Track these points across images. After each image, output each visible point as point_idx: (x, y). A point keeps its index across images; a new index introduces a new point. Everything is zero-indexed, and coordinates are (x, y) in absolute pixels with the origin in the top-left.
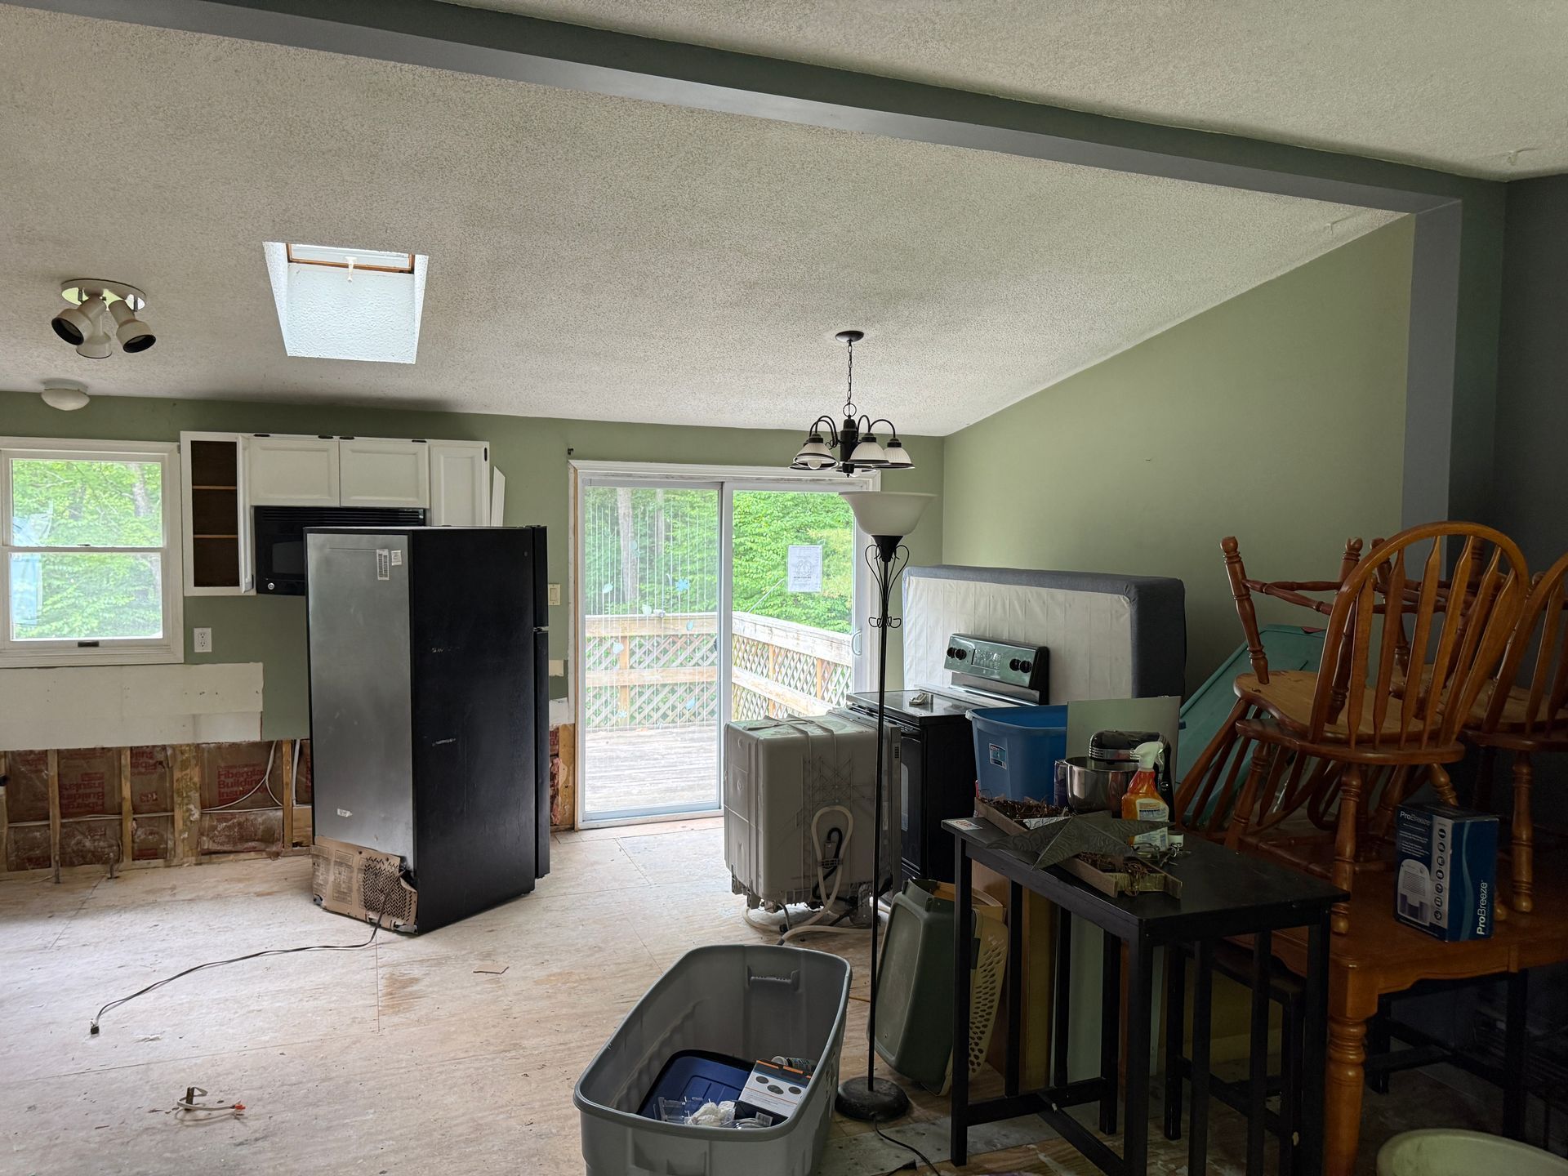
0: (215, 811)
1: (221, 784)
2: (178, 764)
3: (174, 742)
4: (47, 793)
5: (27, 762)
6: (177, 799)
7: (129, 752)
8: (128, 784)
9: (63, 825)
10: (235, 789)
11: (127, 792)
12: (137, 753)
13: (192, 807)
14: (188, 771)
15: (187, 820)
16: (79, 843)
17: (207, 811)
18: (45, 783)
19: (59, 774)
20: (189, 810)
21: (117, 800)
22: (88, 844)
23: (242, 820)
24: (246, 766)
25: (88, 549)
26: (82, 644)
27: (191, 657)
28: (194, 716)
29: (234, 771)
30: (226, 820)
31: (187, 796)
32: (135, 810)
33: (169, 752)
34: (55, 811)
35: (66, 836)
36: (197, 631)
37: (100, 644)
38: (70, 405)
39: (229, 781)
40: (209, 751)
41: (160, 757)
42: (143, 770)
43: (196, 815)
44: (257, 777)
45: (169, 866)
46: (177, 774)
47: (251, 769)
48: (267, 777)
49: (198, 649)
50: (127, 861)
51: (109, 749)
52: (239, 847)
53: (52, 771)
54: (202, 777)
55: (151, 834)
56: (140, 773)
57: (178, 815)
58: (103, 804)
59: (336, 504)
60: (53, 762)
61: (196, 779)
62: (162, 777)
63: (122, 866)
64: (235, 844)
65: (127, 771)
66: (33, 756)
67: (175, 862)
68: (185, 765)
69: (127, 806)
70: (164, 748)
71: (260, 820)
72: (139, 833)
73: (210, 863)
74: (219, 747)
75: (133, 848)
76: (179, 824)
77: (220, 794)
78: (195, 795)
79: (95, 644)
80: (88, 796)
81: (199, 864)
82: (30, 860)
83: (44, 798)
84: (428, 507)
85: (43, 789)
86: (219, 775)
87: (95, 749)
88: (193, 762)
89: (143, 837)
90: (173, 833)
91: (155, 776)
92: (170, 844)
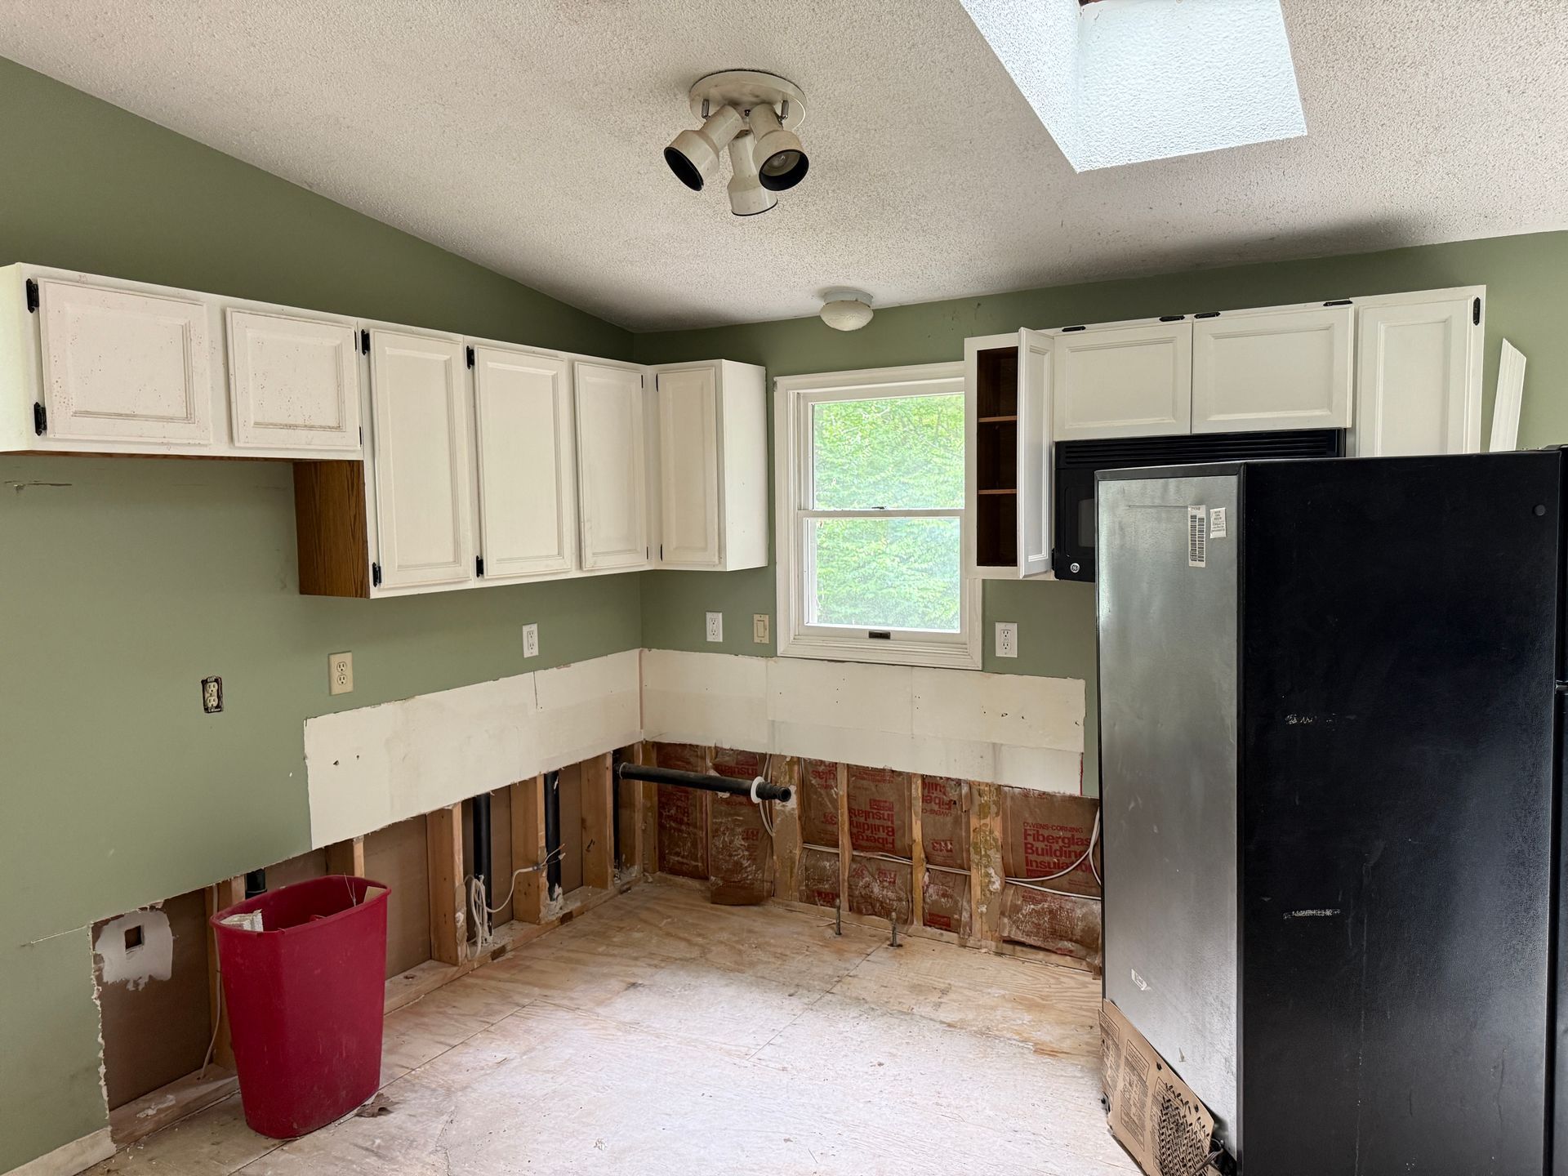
0: (1024, 883)
1: (1028, 848)
2: (976, 808)
3: (971, 778)
4: (836, 817)
5: (818, 774)
6: (974, 857)
7: (920, 782)
8: (919, 823)
9: (854, 859)
10: (1047, 859)
11: (917, 833)
12: (931, 784)
13: (992, 871)
14: (987, 821)
15: (985, 888)
16: (867, 886)
17: (1011, 880)
18: (834, 802)
19: (848, 796)
20: (988, 875)
21: (907, 841)
22: (876, 890)
23: (1055, 906)
24: (1062, 828)
25: (881, 512)
26: (874, 635)
27: (991, 663)
28: (994, 745)
29: (1046, 833)
30: (1036, 902)
31: (987, 856)
32: (928, 860)
33: (965, 790)
34: (845, 840)
35: (856, 875)
36: (999, 627)
37: (891, 637)
38: (850, 322)
39: (1040, 845)
40: (1013, 798)
41: (953, 795)
42: (936, 808)
43: (997, 885)
44: (1078, 849)
45: (965, 947)
46: (974, 822)
47: (1069, 835)
48: (1090, 850)
49: (1000, 652)
50: (917, 925)
51: (900, 774)
52: (1050, 945)
53: (841, 790)
54: (1004, 831)
55: (944, 895)
56: (932, 811)
57: (976, 877)
58: (893, 843)
59: (1187, 432)
60: (842, 777)
61: (997, 834)
62: (957, 821)
63: (911, 929)
64: (1045, 939)
65: (918, 804)
66: (823, 767)
67: (971, 942)
68: (983, 812)
69: (918, 852)
70: (959, 782)
71: (1079, 913)
72: (931, 890)
73: (1013, 955)
74: (1026, 794)
75: (923, 908)
76: (977, 891)
77: (1028, 862)
78: (996, 857)
79: (885, 636)
80: (876, 828)
81: (999, 954)
82: (820, 894)
83: (832, 820)
84: (1349, 425)
85: (832, 810)
86: (1026, 835)
87: (884, 770)
88: (994, 809)
89: (935, 897)
90: (969, 902)
91: (949, 819)
92: (965, 915)
